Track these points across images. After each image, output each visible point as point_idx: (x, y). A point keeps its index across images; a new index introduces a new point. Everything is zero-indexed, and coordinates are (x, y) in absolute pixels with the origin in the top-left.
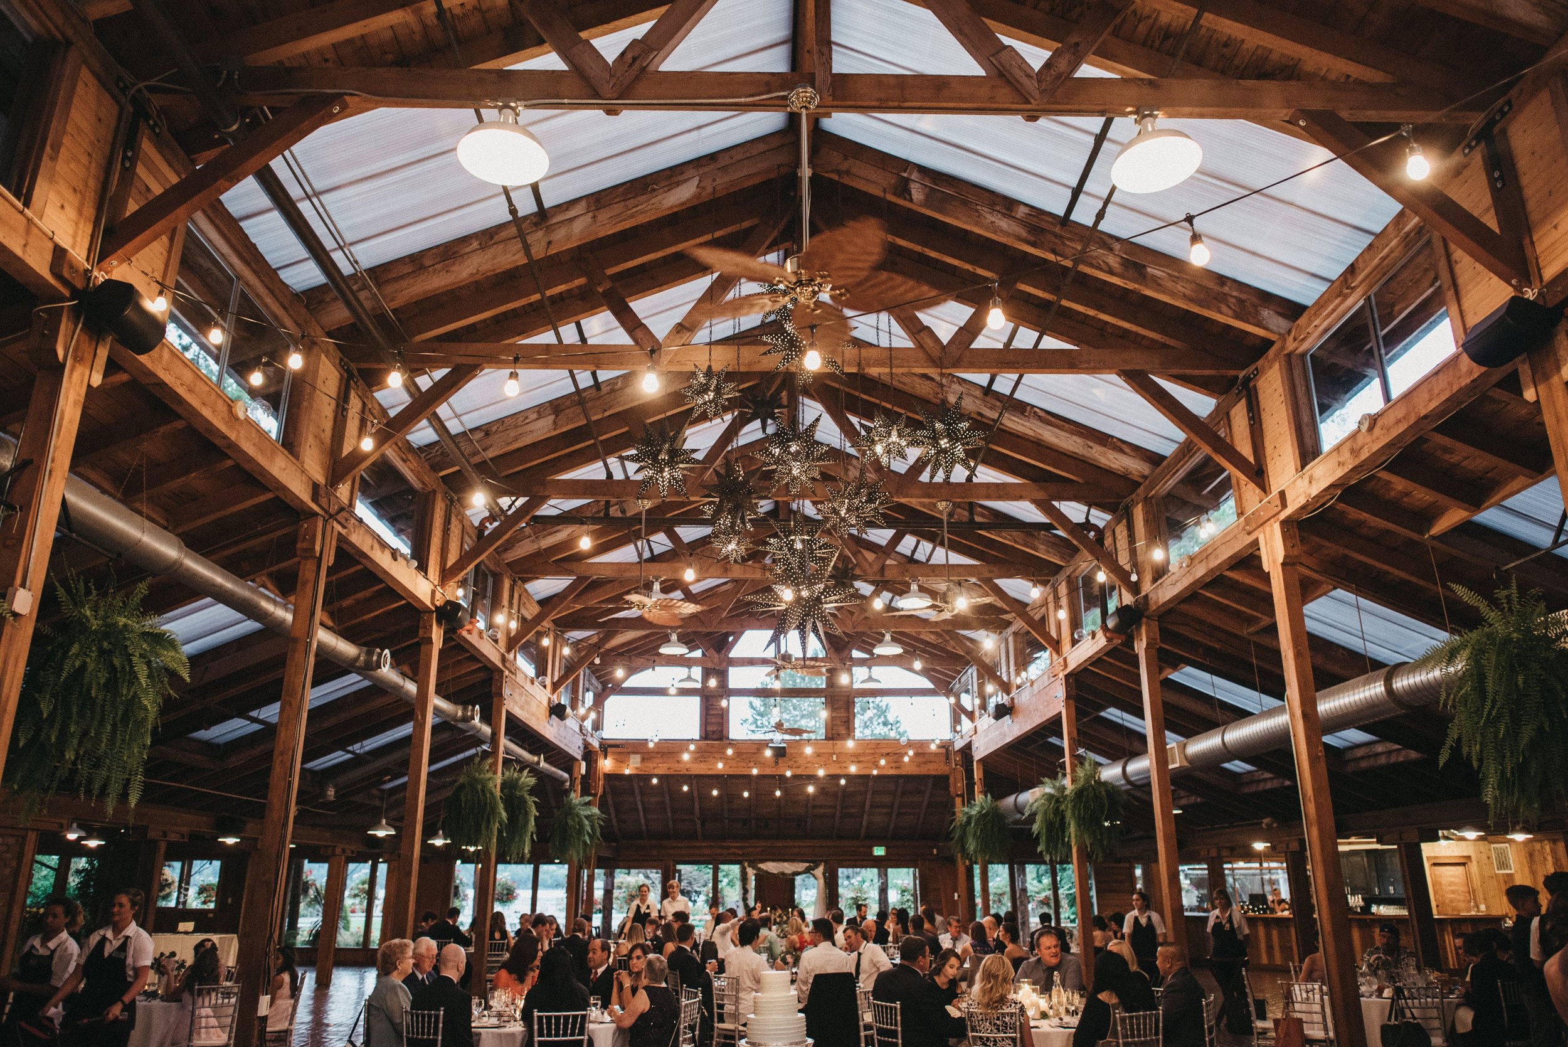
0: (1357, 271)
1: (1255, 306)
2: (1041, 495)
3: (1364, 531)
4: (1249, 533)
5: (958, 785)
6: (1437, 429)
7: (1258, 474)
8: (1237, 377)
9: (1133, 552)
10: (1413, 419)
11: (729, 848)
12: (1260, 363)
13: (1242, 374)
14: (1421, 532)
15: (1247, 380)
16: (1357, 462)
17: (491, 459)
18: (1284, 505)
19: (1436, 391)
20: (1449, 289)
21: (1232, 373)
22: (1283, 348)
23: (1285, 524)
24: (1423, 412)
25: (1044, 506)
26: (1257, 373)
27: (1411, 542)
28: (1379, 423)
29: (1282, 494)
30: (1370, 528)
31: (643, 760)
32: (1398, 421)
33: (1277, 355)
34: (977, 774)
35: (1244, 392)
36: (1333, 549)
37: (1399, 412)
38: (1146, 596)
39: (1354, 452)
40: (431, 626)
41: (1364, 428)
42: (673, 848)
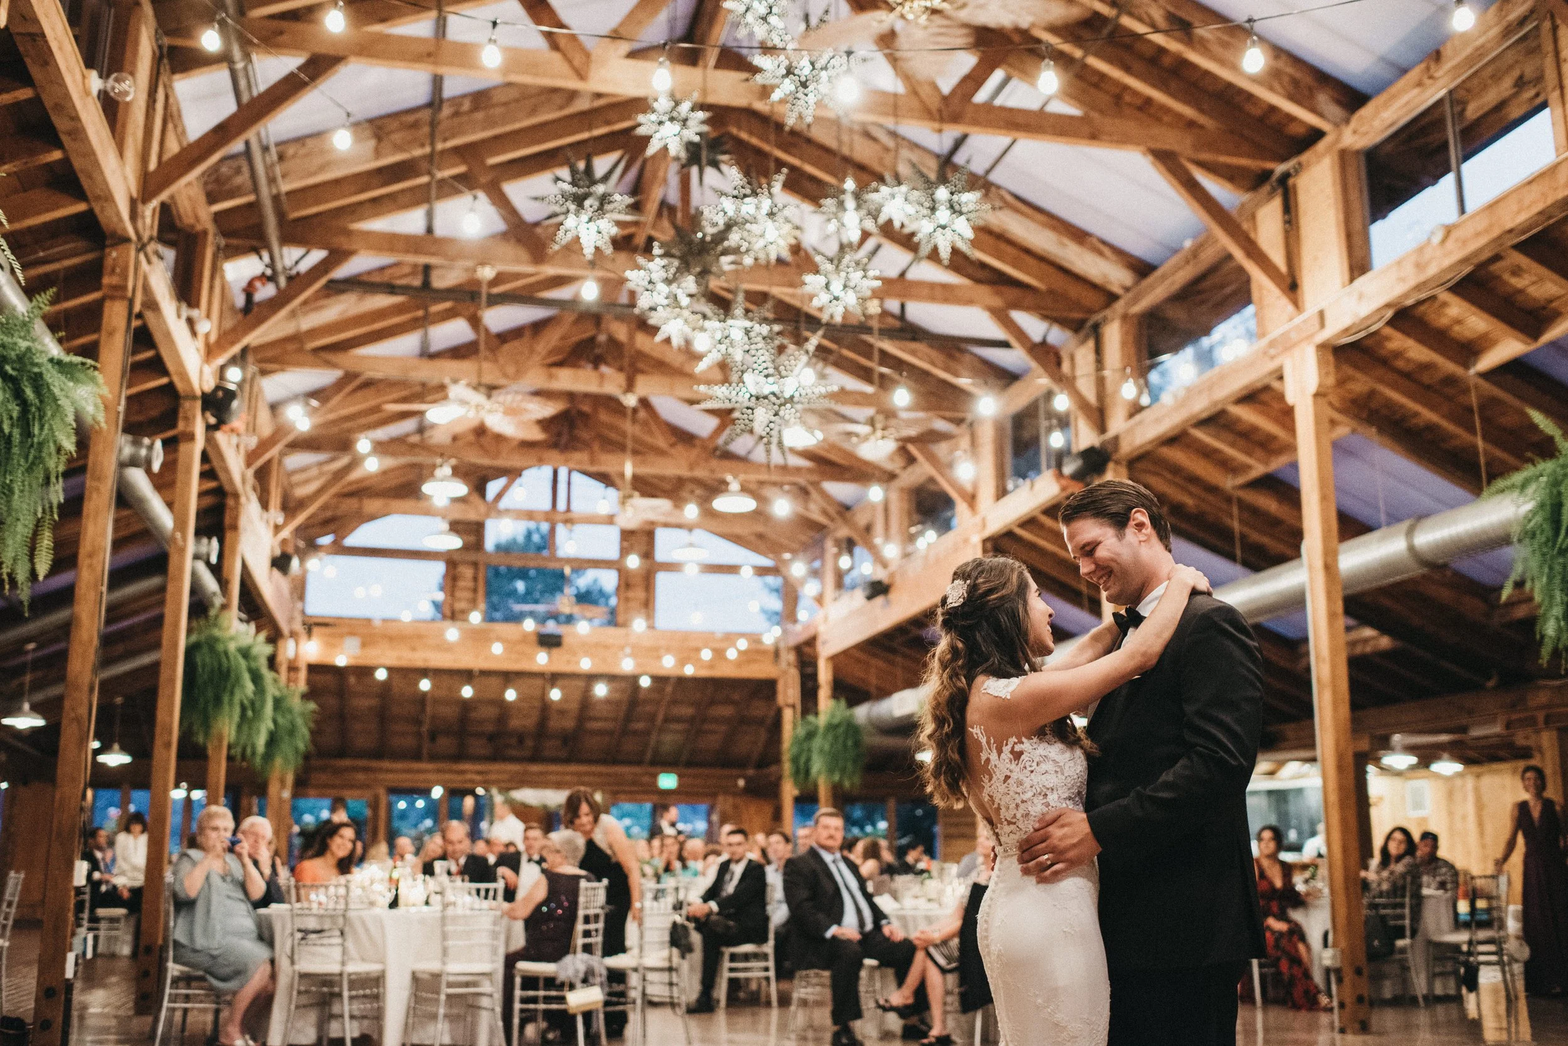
0: (1444, 59)
1: (1310, 89)
2: (997, 302)
3: (1400, 364)
4: (1272, 358)
5: (789, 693)
6: (1518, 247)
7: (1291, 286)
8: (1271, 172)
9: (1101, 382)
10: (1496, 232)
11: (463, 772)
12: (1304, 157)
13: (1280, 168)
14: (1467, 366)
15: (1286, 176)
16: (1422, 278)
17: (288, 193)
18: (1322, 325)
19: (1527, 202)
20: (1554, 89)
21: (1269, 165)
22: (1338, 140)
23: (1322, 347)
24: (1509, 225)
25: (1001, 316)
26: (1299, 169)
27: (1451, 381)
28: (1455, 235)
29: (1321, 314)
30: (1408, 360)
31: (364, 645)
32: (1478, 235)
33: (1329, 149)
34: (824, 675)
35: (1280, 191)
36: (1361, 384)
37: (1481, 224)
38: (1116, 438)
39: (1419, 266)
40: (194, 417)
41: (1437, 239)
42: (388, 771)
